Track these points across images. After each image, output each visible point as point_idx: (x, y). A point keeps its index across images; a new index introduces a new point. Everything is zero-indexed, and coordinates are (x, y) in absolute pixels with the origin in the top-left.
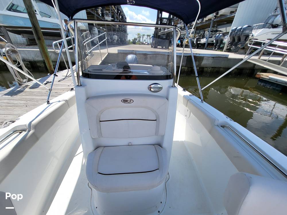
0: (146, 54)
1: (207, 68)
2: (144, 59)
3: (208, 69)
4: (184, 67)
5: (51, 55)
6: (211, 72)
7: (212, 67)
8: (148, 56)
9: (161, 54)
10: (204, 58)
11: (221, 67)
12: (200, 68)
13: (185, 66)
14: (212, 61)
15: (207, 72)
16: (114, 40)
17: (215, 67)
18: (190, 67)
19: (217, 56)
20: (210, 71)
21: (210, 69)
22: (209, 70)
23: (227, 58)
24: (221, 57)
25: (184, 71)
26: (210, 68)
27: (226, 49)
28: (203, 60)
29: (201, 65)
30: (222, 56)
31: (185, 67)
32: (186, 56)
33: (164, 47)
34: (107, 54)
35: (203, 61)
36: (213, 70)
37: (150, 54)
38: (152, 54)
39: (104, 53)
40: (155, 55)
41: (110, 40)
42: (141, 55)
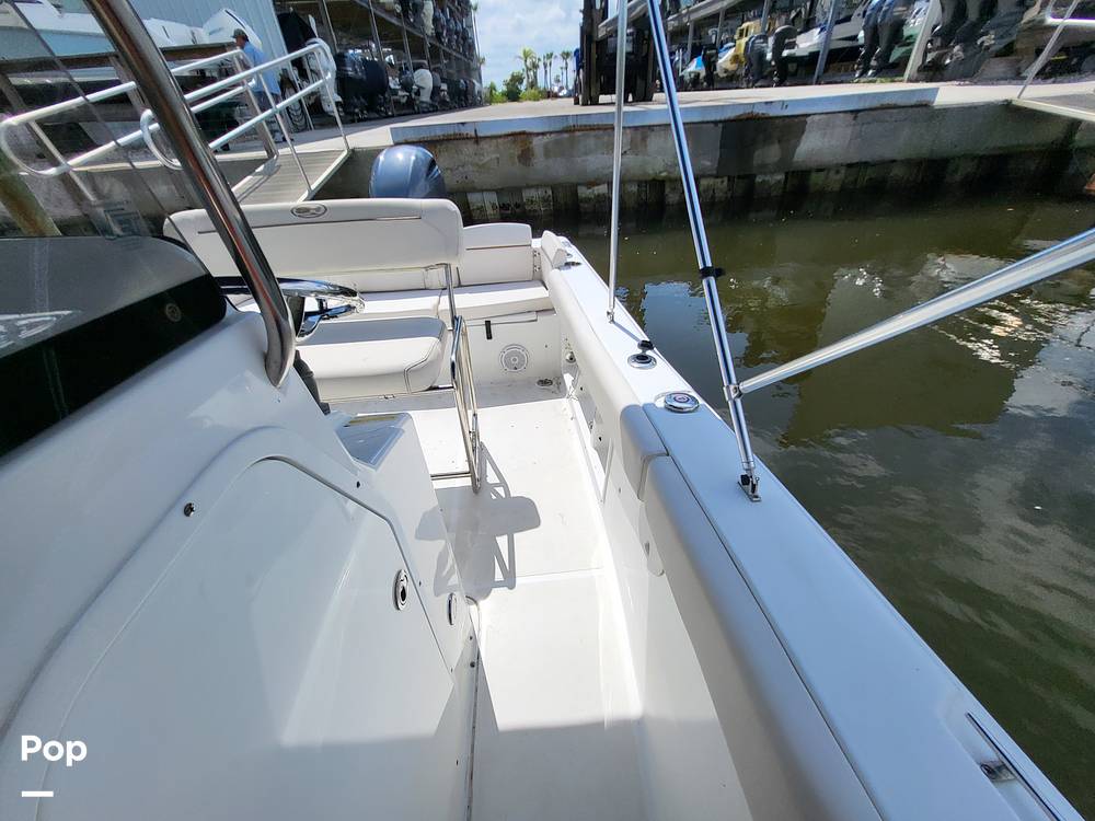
0: (523, 133)
1: (822, 174)
2: (516, 160)
3: (827, 178)
4: (711, 181)
5: (110, 191)
6: (843, 189)
7: (850, 166)
8: (536, 141)
9: (592, 128)
10: (809, 119)
11: (894, 161)
12: (787, 174)
13: (715, 172)
14: (849, 131)
15: (822, 194)
16: (418, 93)
17: (866, 163)
18: (739, 177)
19: (876, 104)
20: (837, 187)
21: (838, 177)
22: (835, 181)
23: (925, 106)
24: (895, 107)
25: (713, 197)
26: (838, 172)
27: (919, 70)
28: (803, 132)
29: (795, 159)
30: (901, 102)
31: (717, 177)
32: (716, 123)
33: (630, 99)
34: (345, 153)
35: (804, 137)
36: (851, 178)
37: (543, 134)
38: (551, 133)
39: (335, 153)
40: (566, 135)
41: (400, 93)
42: (500, 140)
